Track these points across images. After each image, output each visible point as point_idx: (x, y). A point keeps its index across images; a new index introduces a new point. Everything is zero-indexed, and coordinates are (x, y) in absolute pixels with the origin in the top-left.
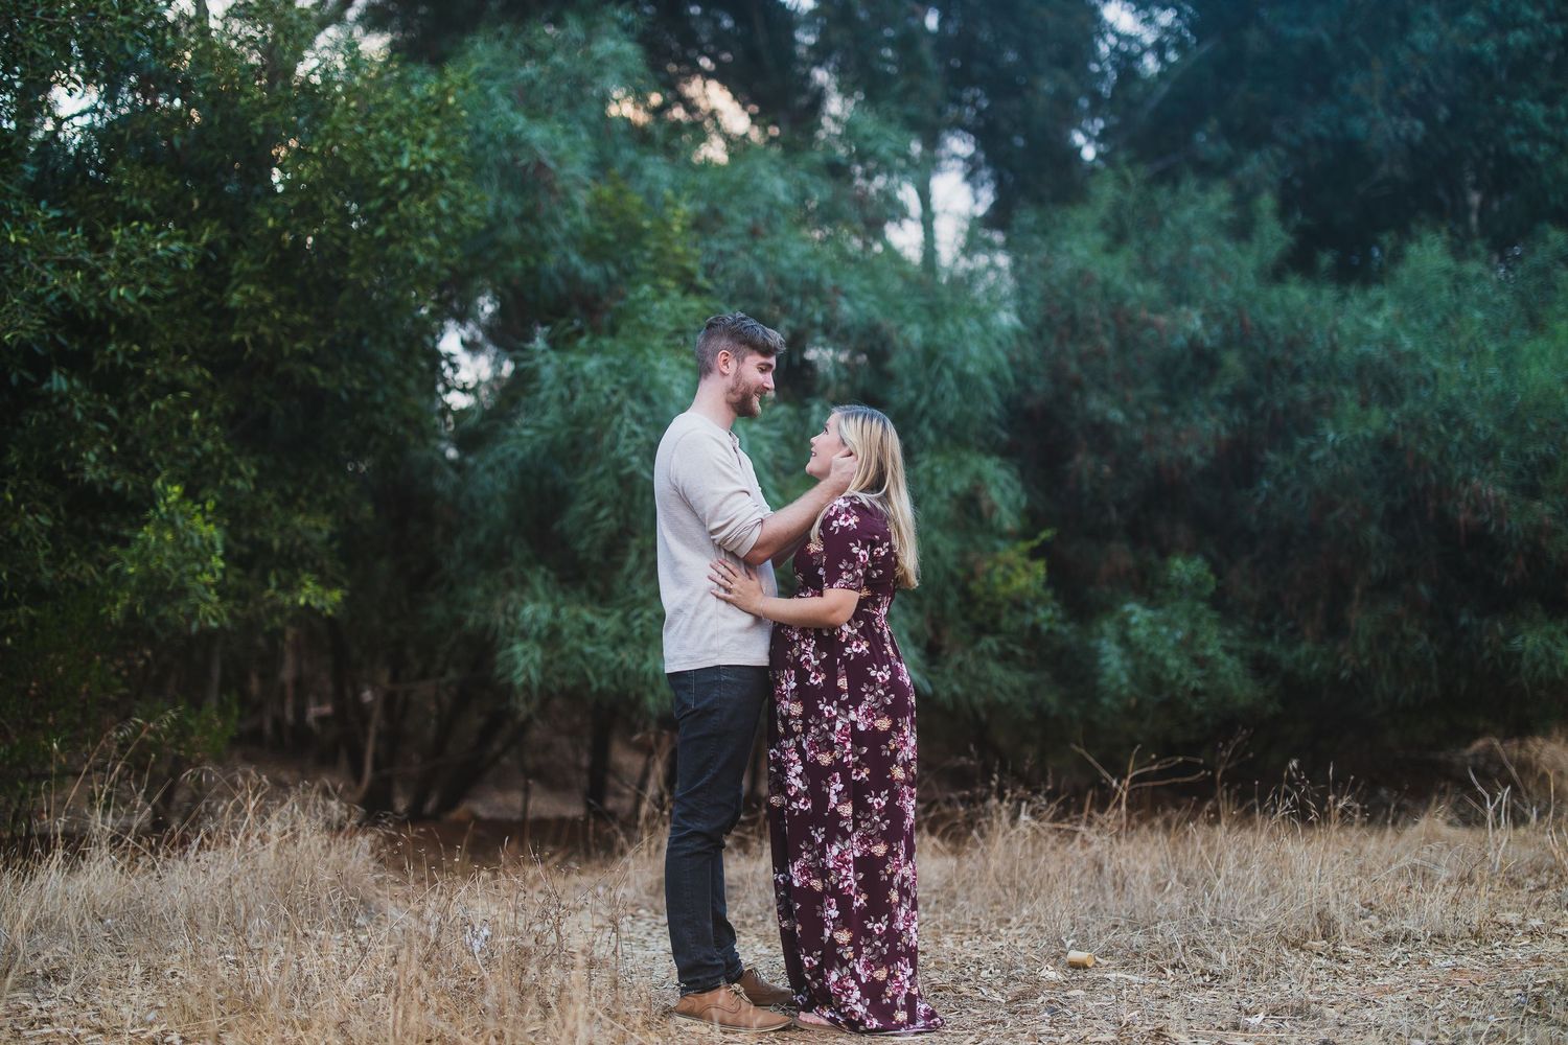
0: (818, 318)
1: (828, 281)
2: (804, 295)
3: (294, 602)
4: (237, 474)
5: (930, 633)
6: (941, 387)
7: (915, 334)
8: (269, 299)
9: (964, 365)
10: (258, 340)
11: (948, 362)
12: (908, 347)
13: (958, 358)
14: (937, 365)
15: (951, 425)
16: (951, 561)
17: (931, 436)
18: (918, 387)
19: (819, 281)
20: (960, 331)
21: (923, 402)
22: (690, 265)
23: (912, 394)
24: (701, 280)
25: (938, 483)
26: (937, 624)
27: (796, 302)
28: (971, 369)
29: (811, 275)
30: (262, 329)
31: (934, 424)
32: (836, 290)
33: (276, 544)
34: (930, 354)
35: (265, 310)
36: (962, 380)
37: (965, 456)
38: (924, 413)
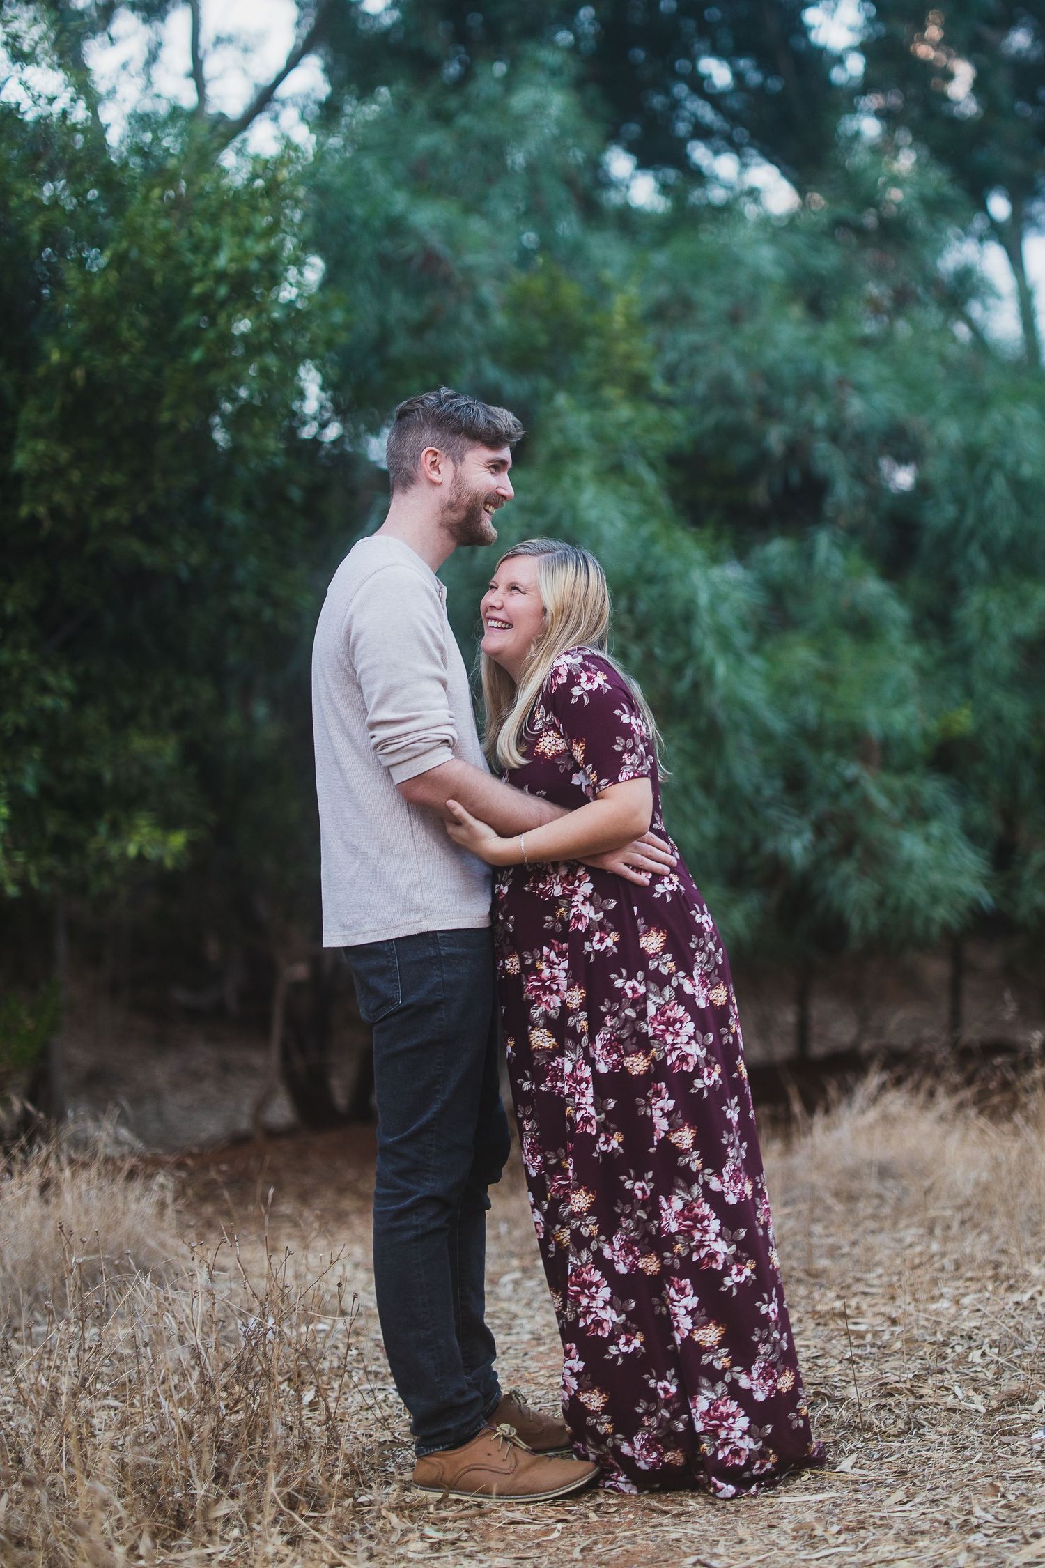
0: (820, 419)
1: (832, 370)
2: (801, 396)
3: (123, 854)
4: (44, 689)
5: (998, 826)
6: (991, 497)
7: (952, 431)
8: (64, 456)
9: (1019, 463)
10: (56, 513)
11: (997, 465)
12: (941, 445)
13: (1010, 459)
14: (981, 470)
15: (1012, 546)
16: (1021, 730)
17: (982, 564)
18: (961, 502)
19: (820, 370)
20: (1010, 422)
21: (970, 519)
22: (641, 365)
23: (950, 511)
24: (659, 386)
25: (996, 627)
26: (1009, 816)
27: (790, 404)
28: (1027, 471)
29: (809, 367)
30: (59, 497)
31: (986, 548)
32: (842, 383)
33: (108, 776)
34: (972, 455)
35: (59, 472)
36: (1018, 486)
37: (1027, 586)
38: (971, 535)
